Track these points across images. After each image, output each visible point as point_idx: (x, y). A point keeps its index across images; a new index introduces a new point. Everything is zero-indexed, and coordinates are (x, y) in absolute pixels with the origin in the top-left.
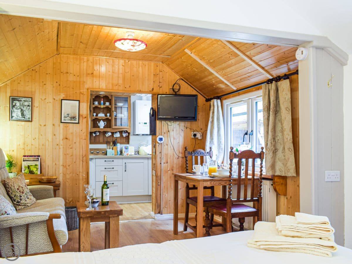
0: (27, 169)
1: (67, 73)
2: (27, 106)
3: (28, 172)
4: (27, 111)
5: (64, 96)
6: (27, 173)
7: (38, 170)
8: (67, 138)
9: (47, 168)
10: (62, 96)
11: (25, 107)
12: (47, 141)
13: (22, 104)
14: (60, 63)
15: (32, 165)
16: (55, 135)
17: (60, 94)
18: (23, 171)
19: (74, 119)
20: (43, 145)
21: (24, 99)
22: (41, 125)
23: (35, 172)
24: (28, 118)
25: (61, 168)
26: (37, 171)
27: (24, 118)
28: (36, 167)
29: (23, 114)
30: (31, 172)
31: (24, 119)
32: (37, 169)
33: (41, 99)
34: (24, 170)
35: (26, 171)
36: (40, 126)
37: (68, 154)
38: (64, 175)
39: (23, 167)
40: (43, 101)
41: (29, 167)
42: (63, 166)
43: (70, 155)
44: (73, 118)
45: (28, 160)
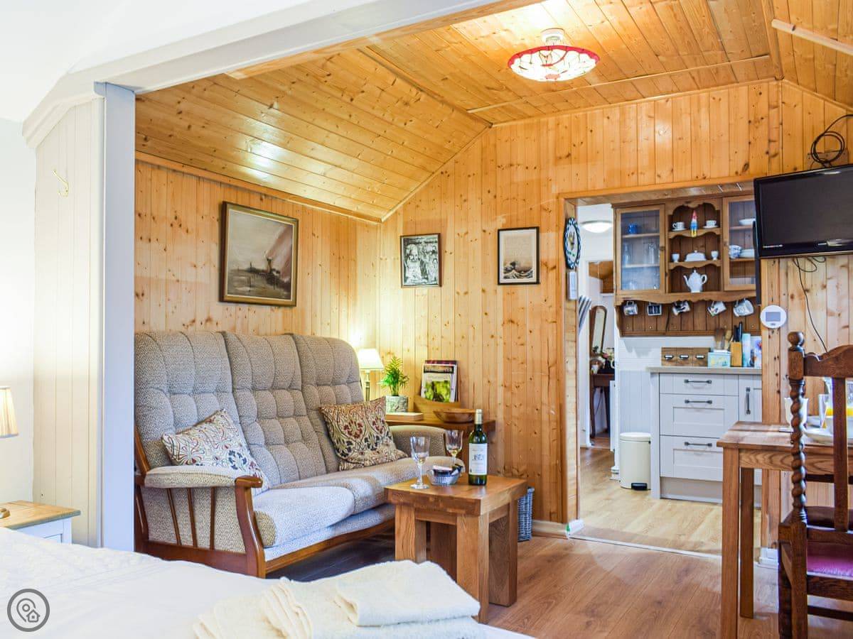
0: (430, 390)
1: (511, 165)
2: (431, 253)
3: (432, 397)
4: (431, 265)
5: (504, 221)
6: (429, 399)
7: (450, 393)
8: (512, 322)
9: (471, 391)
10: (501, 222)
11: (427, 256)
12: (471, 329)
13: (423, 249)
14: (495, 146)
15: (438, 382)
16: (486, 314)
17: (496, 219)
18: (423, 395)
19: (526, 274)
20: (463, 337)
21: (425, 239)
22: (458, 293)
23: (445, 397)
24: (433, 279)
25: (501, 390)
26: (448, 396)
27: (427, 279)
28: (446, 387)
29: (424, 272)
30: (438, 398)
31: (426, 281)
32: (449, 391)
33: (458, 234)
34: (425, 392)
35: (428, 395)
36: (456, 295)
37: (514, 359)
38: (508, 407)
39: (423, 385)
40: (462, 239)
41: (433, 386)
42: (505, 386)
43: (520, 362)
44: (525, 272)
45: (432, 369)
